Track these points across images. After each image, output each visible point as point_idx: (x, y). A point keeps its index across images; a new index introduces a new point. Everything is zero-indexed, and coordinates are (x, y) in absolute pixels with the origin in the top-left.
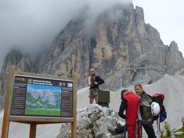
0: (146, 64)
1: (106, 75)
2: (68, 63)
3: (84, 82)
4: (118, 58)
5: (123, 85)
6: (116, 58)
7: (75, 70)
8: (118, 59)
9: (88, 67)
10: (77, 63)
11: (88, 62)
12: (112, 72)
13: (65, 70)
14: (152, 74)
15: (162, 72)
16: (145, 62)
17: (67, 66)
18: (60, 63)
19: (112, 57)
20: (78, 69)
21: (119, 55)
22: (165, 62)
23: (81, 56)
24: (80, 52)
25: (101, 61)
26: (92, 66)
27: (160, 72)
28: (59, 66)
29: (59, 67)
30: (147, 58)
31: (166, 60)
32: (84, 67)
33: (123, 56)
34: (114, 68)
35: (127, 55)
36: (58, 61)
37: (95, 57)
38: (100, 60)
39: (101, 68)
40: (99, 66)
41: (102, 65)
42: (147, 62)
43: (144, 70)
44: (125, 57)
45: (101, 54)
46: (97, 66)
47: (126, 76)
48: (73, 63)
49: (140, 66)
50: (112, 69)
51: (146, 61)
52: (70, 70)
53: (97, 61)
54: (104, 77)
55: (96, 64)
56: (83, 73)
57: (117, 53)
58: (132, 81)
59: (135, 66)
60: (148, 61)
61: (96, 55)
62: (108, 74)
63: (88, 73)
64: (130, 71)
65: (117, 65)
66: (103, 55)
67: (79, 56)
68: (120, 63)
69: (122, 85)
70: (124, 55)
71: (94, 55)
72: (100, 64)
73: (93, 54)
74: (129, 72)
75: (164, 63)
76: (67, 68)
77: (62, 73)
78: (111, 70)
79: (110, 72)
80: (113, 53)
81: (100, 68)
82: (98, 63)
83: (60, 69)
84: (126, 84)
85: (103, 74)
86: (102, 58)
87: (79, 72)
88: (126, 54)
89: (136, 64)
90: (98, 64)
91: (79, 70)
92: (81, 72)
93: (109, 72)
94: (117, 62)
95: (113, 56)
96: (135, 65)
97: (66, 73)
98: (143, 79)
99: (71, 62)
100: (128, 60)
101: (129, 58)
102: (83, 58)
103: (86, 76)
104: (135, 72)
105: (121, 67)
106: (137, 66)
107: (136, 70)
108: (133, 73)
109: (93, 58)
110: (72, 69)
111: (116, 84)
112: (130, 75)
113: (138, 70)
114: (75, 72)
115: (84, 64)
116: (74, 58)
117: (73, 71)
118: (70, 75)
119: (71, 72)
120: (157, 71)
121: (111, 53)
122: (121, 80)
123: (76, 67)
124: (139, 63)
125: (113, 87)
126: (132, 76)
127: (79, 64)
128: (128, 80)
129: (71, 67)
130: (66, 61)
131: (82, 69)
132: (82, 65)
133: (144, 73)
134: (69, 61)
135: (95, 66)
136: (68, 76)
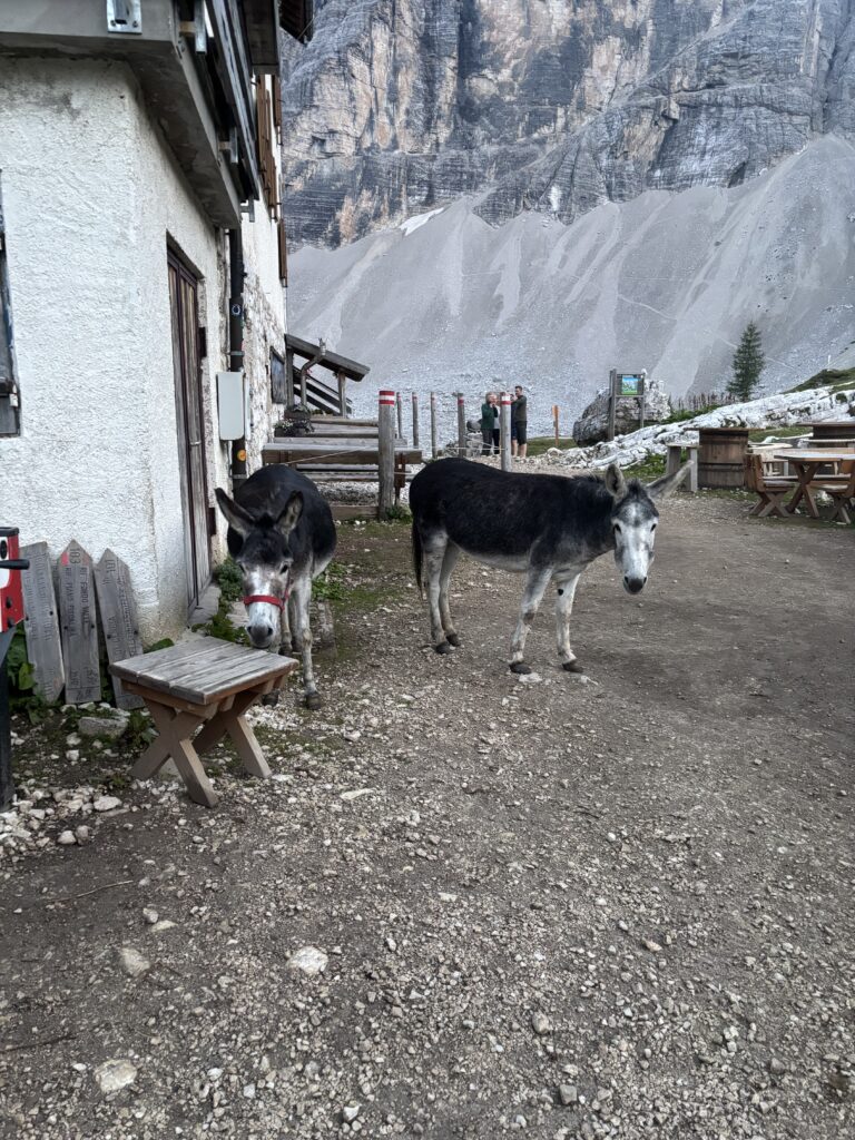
0: (731, 72)
1: (536, 136)
2: (355, 72)
3: (430, 175)
4: (599, 40)
5: (609, 187)
6: (590, 41)
7: (387, 110)
8: (597, 47)
9: (449, 95)
10: (396, 71)
11: (449, 66)
12: (560, 122)
13: (345, 114)
14: (753, 127)
15: (806, 119)
16: (729, 61)
17: (351, 92)
18: (317, 74)
19: (568, 34)
20: (403, 108)
21: (606, 24)
22: (831, 63)
23: (415, 32)
24: (411, 10)
25: (513, 62)
26: (470, 88)
27: (797, 120)
28: (312, 89)
29: (315, 98)
30: (744, 39)
31: (835, 53)
32: (430, 97)
33: (624, 29)
34: (574, 101)
35: (644, 25)
36: (306, 66)
37: (485, 36)
38: (508, 55)
39: (513, 99)
40: (501, 86)
41: (516, 86)
42: (743, 62)
43: (720, 106)
44: (633, 37)
45: (518, 19)
46: (494, 90)
47: (628, 141)
48: (381, 71)
49: (703, 83)
50: (565, 104)
51: (734, 56)
52: (366, 114)
53: (491, 62)
54: (525, 145)
55: (490, 76)
56: (429, 125)
57: (594, 15)
58: (653, 169)
59: (681, 84)
60: (744, 57)
61: (492, 28)
62: (545, 130)
63: (448, 126)
64: (650, 116)
65: (588, 83)
66: (522, 23)
67: (408, 33)
68: (604, 69)
69: (604, 190)
70: (628, 25)
71: (478, 27)
72: (505, 75)
73: (474, 21)
74: (647, 117)
75: (825, 66)
76: (352, 99)
77: (331, 127)
78: (560, 112)
79: (555, 117)
80: (575, 11)
81: (508, 98)
82: (497, 71)
83: (317, 107)
84: (622, 185)
85: (520, 133)
86: (521, 43)
87: (408, 124)
88: (641, 18)
89: (685, 73)
90: (500, 78)
91: (408, 112)
92: (419, 122)
93: (546, 123)
94: (589, 64)
95: (576, 29)
96: (678, 79)
97: (351, 133)
98: (707, 157)
99: (370, 66)
100: (647, 54)
101: (651, 42)
102: (427, 42)
103: (442, 140)
104: (675, 121)
105: (610, 90)
106: (686, 86)
107: (681, 105)
108: (665, 125)
109: (477, 45)
110: (374, 106)
111: (576, 179)
112: (647, 136)
113: (692, 108)
114: (392, 122)
115: (430, 79)
116: (381, 47)
117: (383, 119)
118: (367, 143)
119: (370, 124)
120: (779, 111)
121: (566, 11)
122: (605, 162)
123: (394, 97)
124: (700, 69)
125: (564, 198)
126: (655, 139)
127: (408, 80)
128: (637, 161)
129: (372, 93)
130: (343, 62)
131: (421, 105)
132: (421, 86)
133: (718, 125)
134: (357, 65)
135: (483, 86)
136: (358, 141)
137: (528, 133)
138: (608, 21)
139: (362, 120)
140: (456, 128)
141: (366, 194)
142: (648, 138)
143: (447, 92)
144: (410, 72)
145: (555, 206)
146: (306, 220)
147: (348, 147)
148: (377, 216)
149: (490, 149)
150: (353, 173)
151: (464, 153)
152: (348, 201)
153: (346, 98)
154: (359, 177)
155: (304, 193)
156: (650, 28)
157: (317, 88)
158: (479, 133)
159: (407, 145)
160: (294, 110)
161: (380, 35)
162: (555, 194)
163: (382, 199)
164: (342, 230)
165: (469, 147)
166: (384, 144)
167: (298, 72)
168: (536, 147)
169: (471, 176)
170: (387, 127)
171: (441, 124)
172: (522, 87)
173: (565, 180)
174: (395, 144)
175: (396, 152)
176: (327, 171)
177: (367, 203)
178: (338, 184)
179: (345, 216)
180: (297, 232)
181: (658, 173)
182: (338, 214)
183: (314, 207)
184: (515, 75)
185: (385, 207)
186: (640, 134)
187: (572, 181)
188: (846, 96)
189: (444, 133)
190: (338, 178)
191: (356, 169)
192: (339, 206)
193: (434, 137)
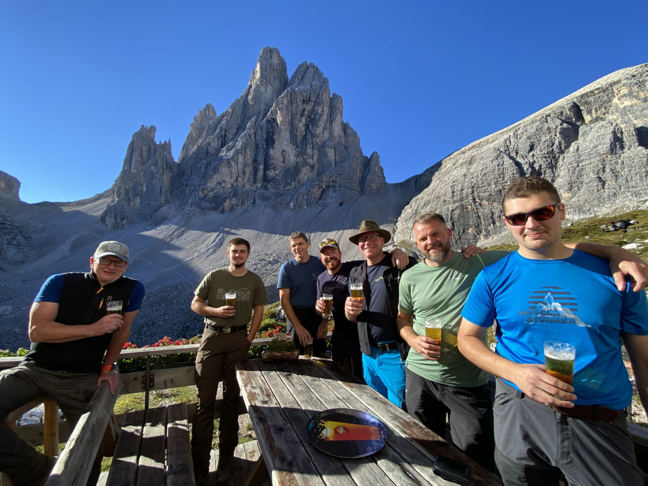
0: (338, 178)
1: (286, 188)
2: (232, 166)
3: (255, 196)
4: (304, 167)
5: (307, 204)
6: (301, 167)
7: (242, 177)
9: (261, 175)
10: (245, 167)
11: (262, 167)
12: (293, 186)
13: (228, 177)
14: (344, 193)
15: (357, 192)
16: (338, 176)
17: (231, 171)
18: (220, 165)
19: (295, 164)
20: (247, 177)
21: (305, 163)
22: (362, 180)
23: (251, 158)
24: (250, 152)
25: (280, 169)
26: (267, 174)
27: (355, 192)
28: (218, 168)
29: (219, 171)
30: (341, 171)
31: (363, 176)
32: (255, 175)
34: (297, 181)
35: (315, 164)
36: (217, 162)
37: (272, 161)
38: (278, 167)
39: (280, 178)
40: (276, 174)
41: (280, 175)
42: (341, 176)
43: (335, 187)
44: (312, 167)
45: (281, 159)
46: (274, 175)
47: (312, 193)
48: (240, 166)
49: (331, 181)
50: (294, 181)
51: (339, 175)
52: (235, 177)
53: (273, 168)
54: (283, 191)
55: (273, 172)
56: (255, 182)
57: (302, 160)
58: (319, 200)
61: (274, 160)
62: (289, 187)
63: (260, 183)
65: (300, 177)
66: (283, 160)
67: (249, 158)
68: (304, 174)
70: (311, 164)
71: (270, 159)
72: (277, 172)
73: (269, 157)
74: (317, 187)
76: (231, 173)
77: (224, 179)
78: (293, 183)
80: (297, 158)
81: (278, 178)
82: (275, 171)
83: (220, 174)
84: (310, 204)
85: (281, 187)
86: (282, 164)
87: (248, 181)
88: (314, 162)
89: (326, 178)
91: (248, 178)
92: (252, 181)
93: (289, 185)
94: (301, 172)
95: (297, 163)
96: (324, 179)
97: (230, 181)
98: (333, 199)
99: (237, 165)
100: (316, 172)
101: (317, 169)
102: (255, 161)
103: (258, 187)
104: (324, 189)
105: (306, 179)
106: (326, 180)
107: (325, 185)
108: (321, 190)
109: (269, 163)
110: (238, 175)
111: (298, 201)
112: (317, 191)
113: (328, 187)
114: (243, 180)
115: (256, 170)
116: (241, 160)
117: (240, 179)
118: (235, 184)
119: (236, 180)
120: (351, 189)
121: (294, 158)
122: (305, 197)
123: (244, 173)
124: (330, 177)
125: (295, 206)
126: (319, 193)
127: (249, 170)
128: (314, 198)
129: (237, 172)
130: (229, 163)
131: (252, 177)
132: (252, 172)
133: (335, 191)
134: (233, 164)
135: (271, 173)
136: (232, 184)
137: (284, 188)
138: (306, 162)
139: (234, 179)
140: (263, 184)
141: (234, 199)
142: (317, 193)
143: (260, 174)
144: (249, 169)
145: (292, 207)
146: (213, 205)
147: (229, 186)
148: (237, 206)
149: (273, 191)
150: (230, 193)
151: (265, 191)
152: (228, 201)
153: (229, 172)
154: (232, 194)
155: (213, 197)
156: (317, 166)
157: (220, 168)
158: (269, 186)
159: (248, 187)
160: (212, 173)
161: (241, 158)
162: (291, 204)
163: (239, 201)
164: (225, 209)
165: (267, 190)
166: (240, 185)
167: (214, 164)
168: (286, 191)
169: (267, 197)
170: (242, 181)
171: (258, 182)
172: (282, 176)
173: (295, 201)
174: (244, 186)
175: (244, 188)
176: (221, 191)
177: (234, 201)
178: (225, 195)
179: (227, 204)
180: (210, 208)
181: (320, 202)
182: (224, 204)
183: (216, 201)
184: (280, 172)
185: (240, 203)
186: (315, 191)
187: (297, 202)
188: (366, 187)
189: (259, 185)
190: (225, 194)
191: (231, 192)
192: (225, 201)
193: (256, 186)
